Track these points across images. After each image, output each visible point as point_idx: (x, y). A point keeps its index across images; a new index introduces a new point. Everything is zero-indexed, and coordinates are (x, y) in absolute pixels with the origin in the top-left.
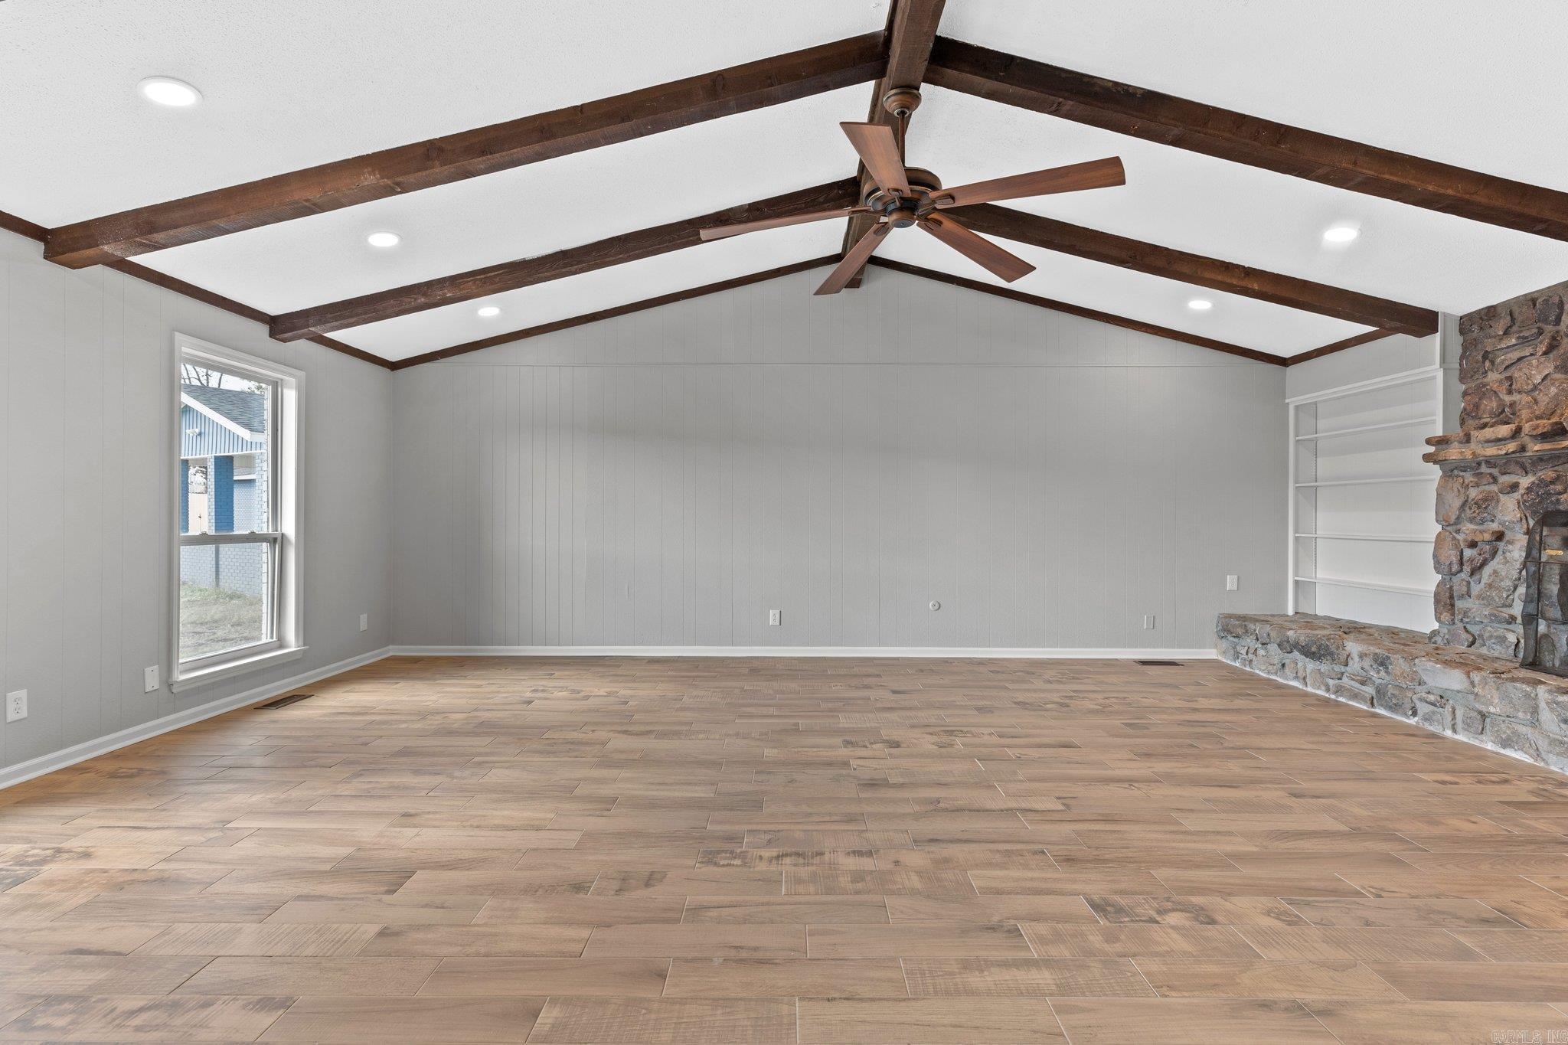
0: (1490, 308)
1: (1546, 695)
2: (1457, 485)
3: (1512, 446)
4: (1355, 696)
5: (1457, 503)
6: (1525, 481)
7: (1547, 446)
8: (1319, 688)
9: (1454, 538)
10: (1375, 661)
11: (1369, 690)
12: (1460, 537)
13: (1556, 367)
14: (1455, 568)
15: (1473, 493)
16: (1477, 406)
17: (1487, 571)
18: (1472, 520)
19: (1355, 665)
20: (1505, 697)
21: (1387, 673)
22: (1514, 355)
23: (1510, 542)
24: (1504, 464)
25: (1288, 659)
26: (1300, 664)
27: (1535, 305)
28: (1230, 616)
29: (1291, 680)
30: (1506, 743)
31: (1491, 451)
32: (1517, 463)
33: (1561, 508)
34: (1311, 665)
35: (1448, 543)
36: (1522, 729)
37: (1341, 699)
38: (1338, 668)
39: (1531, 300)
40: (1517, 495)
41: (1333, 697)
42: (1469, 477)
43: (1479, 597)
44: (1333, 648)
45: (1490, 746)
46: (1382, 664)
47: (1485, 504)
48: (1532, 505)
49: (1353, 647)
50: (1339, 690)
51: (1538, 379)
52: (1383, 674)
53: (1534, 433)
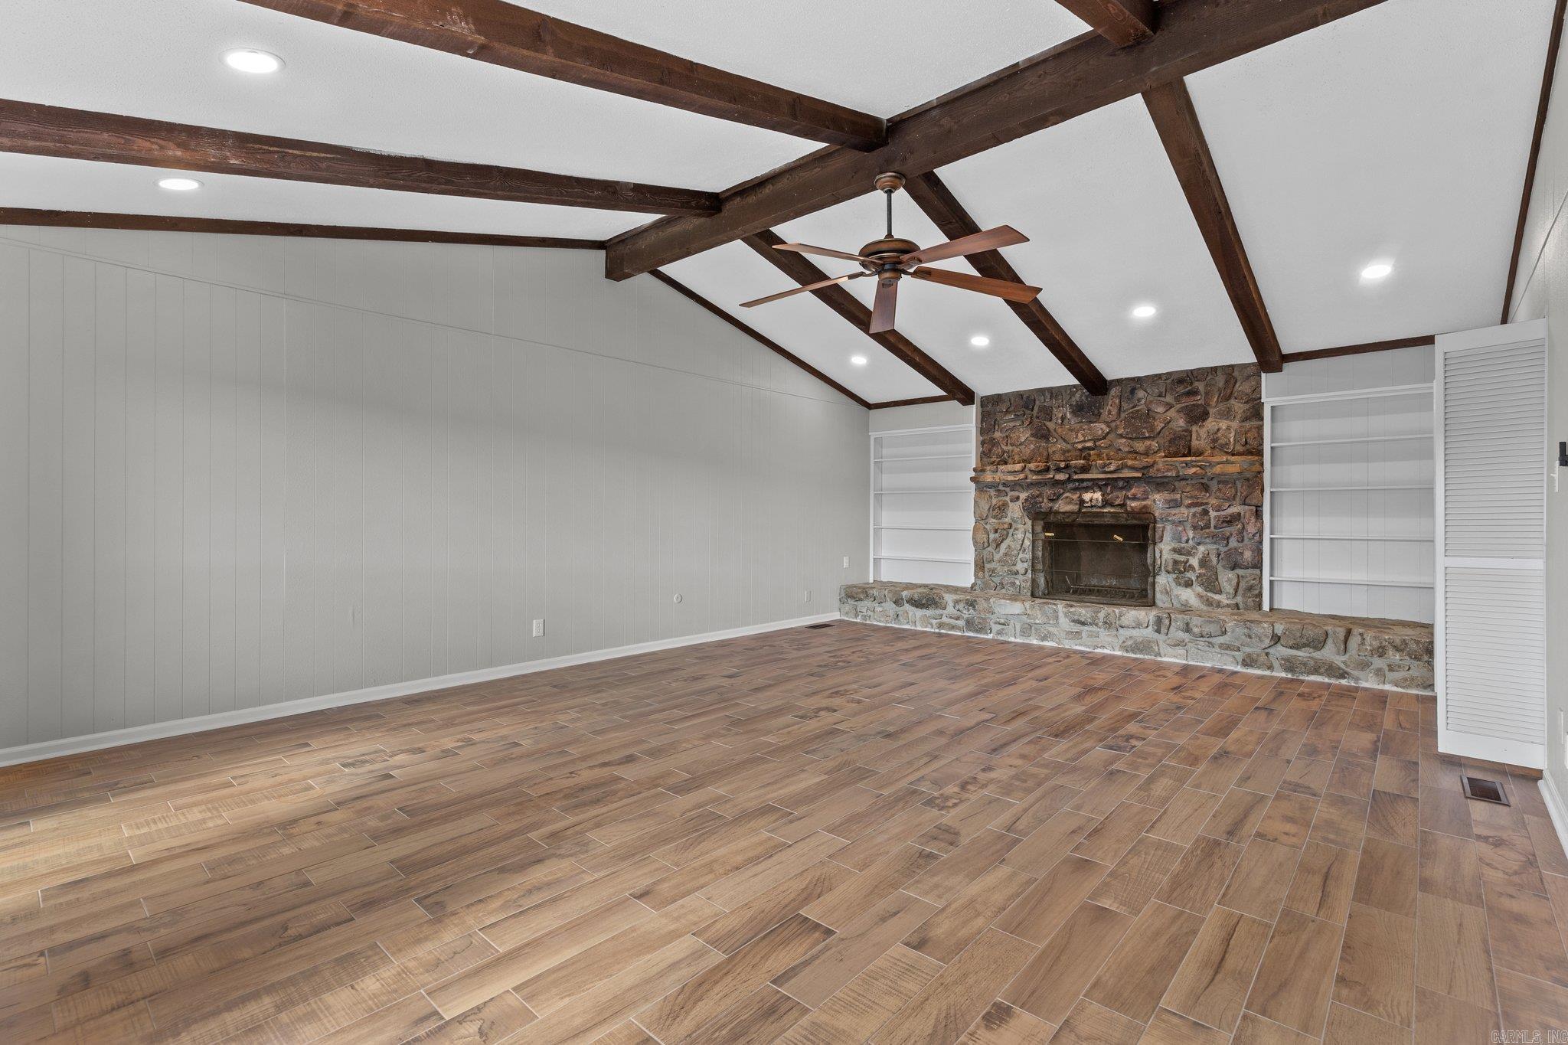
0: (999, 395)
1: (1064, 609)
2: (987, 496)
3: (1022, 476)
4: (953, 627)
5: (987, 507)
6: (1023, 496)
7: (1040, 477)
8: (926, 627)
9: (985, 528)
10: (967, 603)
11: (961, 623)
12: (988, 527)
13: (1032, 435)
14: (986, 544)
15: (994, 501)
16: (990, 450)
17: (1003, 546)
18: (995, 517)
19: (950, 609)
20: (1044, 614)
21: (975, 610)
22: (1012, 424)
23: (1016, 529)
24: (1015, 486)
25: (900, 610)
26: (910, 614)
27: (1022, 398)
28: (850, 587)
29: (903, 624)
30: (1043, 639)
31: (1011, 478)
32: (1020, 485)
33: (1042, 510)
34: (920, 613)
35: (981, 531)
36: (1051, 629)
37: (943, 631)
38: (939, 612)
39: (1020, 395)
40: (1019, 503)
41: (937, 631)
42: (992, 492)
43: (999, 561)
44: (937, 599)
45: (1035, 642)
46: (971, 605)
47: (1002, 508)
48: (1028, 509)
49: (949, 598)
50: (941, 626)
51: (1023, 439)
52: (971, 611)
53: (1037, 470)
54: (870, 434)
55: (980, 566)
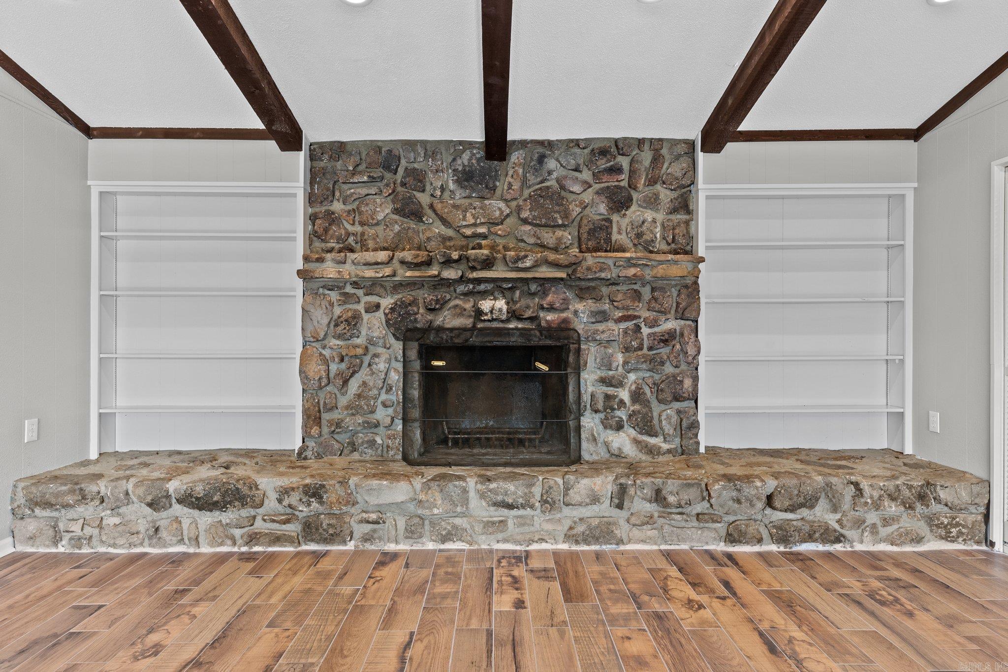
0: (342, 144)
1: (479, 486)
2: (324, 303)
3: (388, 271)
4: (277, 539)
5: (325, 321)
6: (387, 302)
7: (417, 273)
8: (221, 544)
9: (321, 354)
10: (306, 493)
11: (293, 528)
12: (327, 353)
13: (396, 211)
14: (324, 381)
15: (337, 311)
16: (326, 230)
17: (354, 386)
18: (339, 337)
19: (271, 504)
20: (448, 498)
21: (321, 503)
22: (364, 191)
23: (376, 355)
24: (373, 286)
25: (163, 518)
26: (185, 525)
27: (380, 153)
28: (38, 480)
29: (171, 545)
30: (444, 539)
31: (369, 273)
32: (382, 286)
33: (418, 326)
34: (206, 519)
35: (315, 358)
36: (458, 521)
37: (256, 549)
38: (246, 512)
39: (375, 147)
40: (380, 314)
41: (244, 549)
42: (334, 296)
43: (347, 407)
44: (245, 490)
45: (431, 546)
46: (314, 495)
47: (353, 321)
48: (395, 323)
49: (269, 484)
50: (252, 539)
51: (380, 216)
52: (315, 505)
53: (415, 261)
54: (89, 183)
55: (312, 417)
